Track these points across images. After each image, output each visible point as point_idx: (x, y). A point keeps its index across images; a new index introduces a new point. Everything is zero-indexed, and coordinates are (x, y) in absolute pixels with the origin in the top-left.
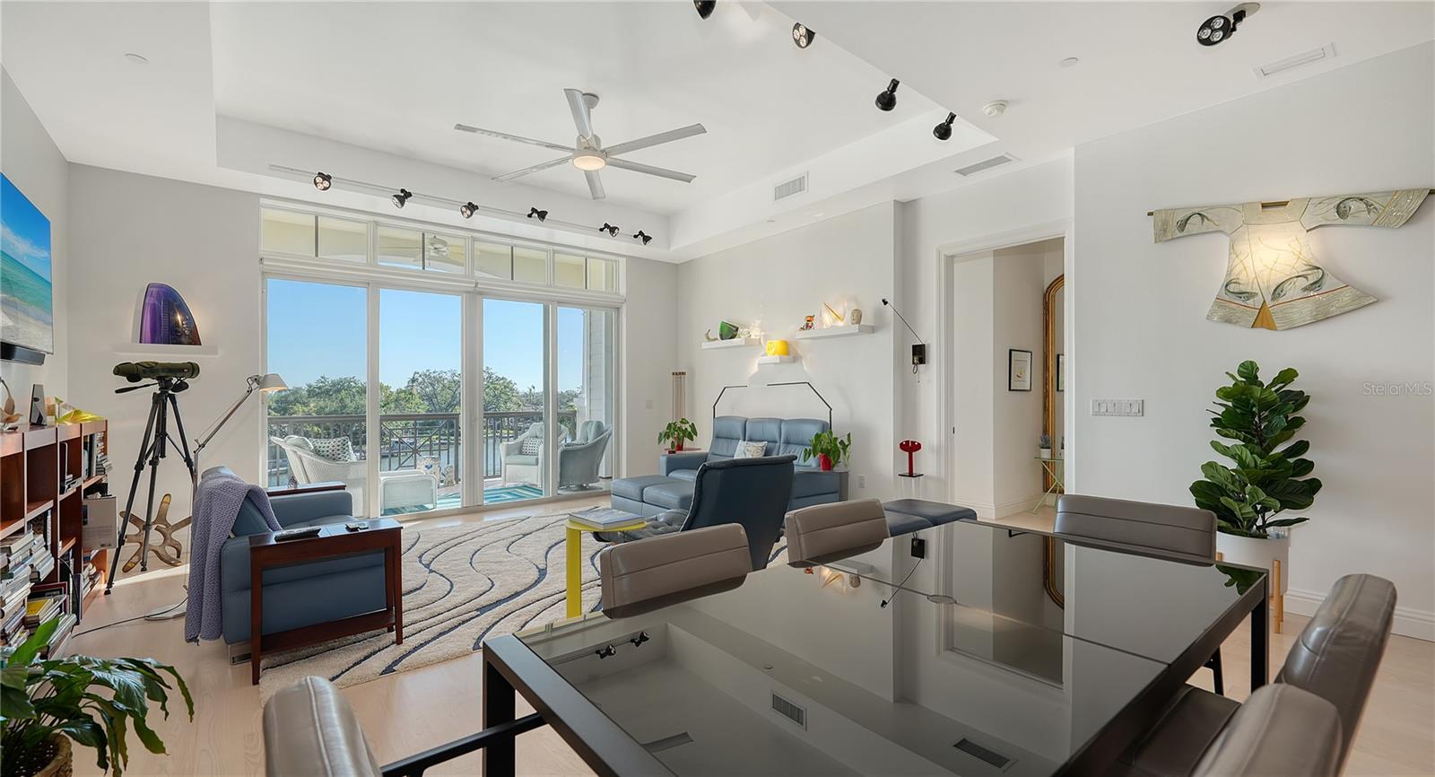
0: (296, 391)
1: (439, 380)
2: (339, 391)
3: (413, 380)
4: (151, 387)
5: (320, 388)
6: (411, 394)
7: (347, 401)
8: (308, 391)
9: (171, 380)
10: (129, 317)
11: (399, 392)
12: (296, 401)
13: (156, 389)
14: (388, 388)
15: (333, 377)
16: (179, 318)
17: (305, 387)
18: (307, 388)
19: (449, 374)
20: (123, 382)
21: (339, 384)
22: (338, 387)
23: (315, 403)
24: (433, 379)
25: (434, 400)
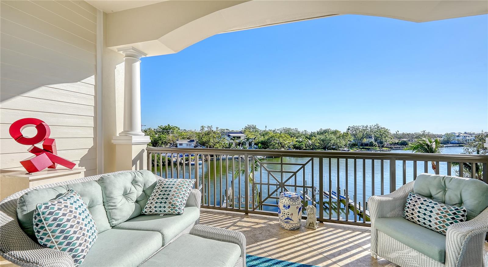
0: (314, 133)
1: (358, 129)
3: (348, 129)
5: (320, 132)
6: (347, 134)
7: (327, 136)
11: (344, 133)
12: (314, 136)
14: (340, 132)
18: (317, 132)
19: (361, 127)
21: (325, 131)
22: (325, 132)
23: (318, 137)
24: (355, 129)
25: (356, 136)
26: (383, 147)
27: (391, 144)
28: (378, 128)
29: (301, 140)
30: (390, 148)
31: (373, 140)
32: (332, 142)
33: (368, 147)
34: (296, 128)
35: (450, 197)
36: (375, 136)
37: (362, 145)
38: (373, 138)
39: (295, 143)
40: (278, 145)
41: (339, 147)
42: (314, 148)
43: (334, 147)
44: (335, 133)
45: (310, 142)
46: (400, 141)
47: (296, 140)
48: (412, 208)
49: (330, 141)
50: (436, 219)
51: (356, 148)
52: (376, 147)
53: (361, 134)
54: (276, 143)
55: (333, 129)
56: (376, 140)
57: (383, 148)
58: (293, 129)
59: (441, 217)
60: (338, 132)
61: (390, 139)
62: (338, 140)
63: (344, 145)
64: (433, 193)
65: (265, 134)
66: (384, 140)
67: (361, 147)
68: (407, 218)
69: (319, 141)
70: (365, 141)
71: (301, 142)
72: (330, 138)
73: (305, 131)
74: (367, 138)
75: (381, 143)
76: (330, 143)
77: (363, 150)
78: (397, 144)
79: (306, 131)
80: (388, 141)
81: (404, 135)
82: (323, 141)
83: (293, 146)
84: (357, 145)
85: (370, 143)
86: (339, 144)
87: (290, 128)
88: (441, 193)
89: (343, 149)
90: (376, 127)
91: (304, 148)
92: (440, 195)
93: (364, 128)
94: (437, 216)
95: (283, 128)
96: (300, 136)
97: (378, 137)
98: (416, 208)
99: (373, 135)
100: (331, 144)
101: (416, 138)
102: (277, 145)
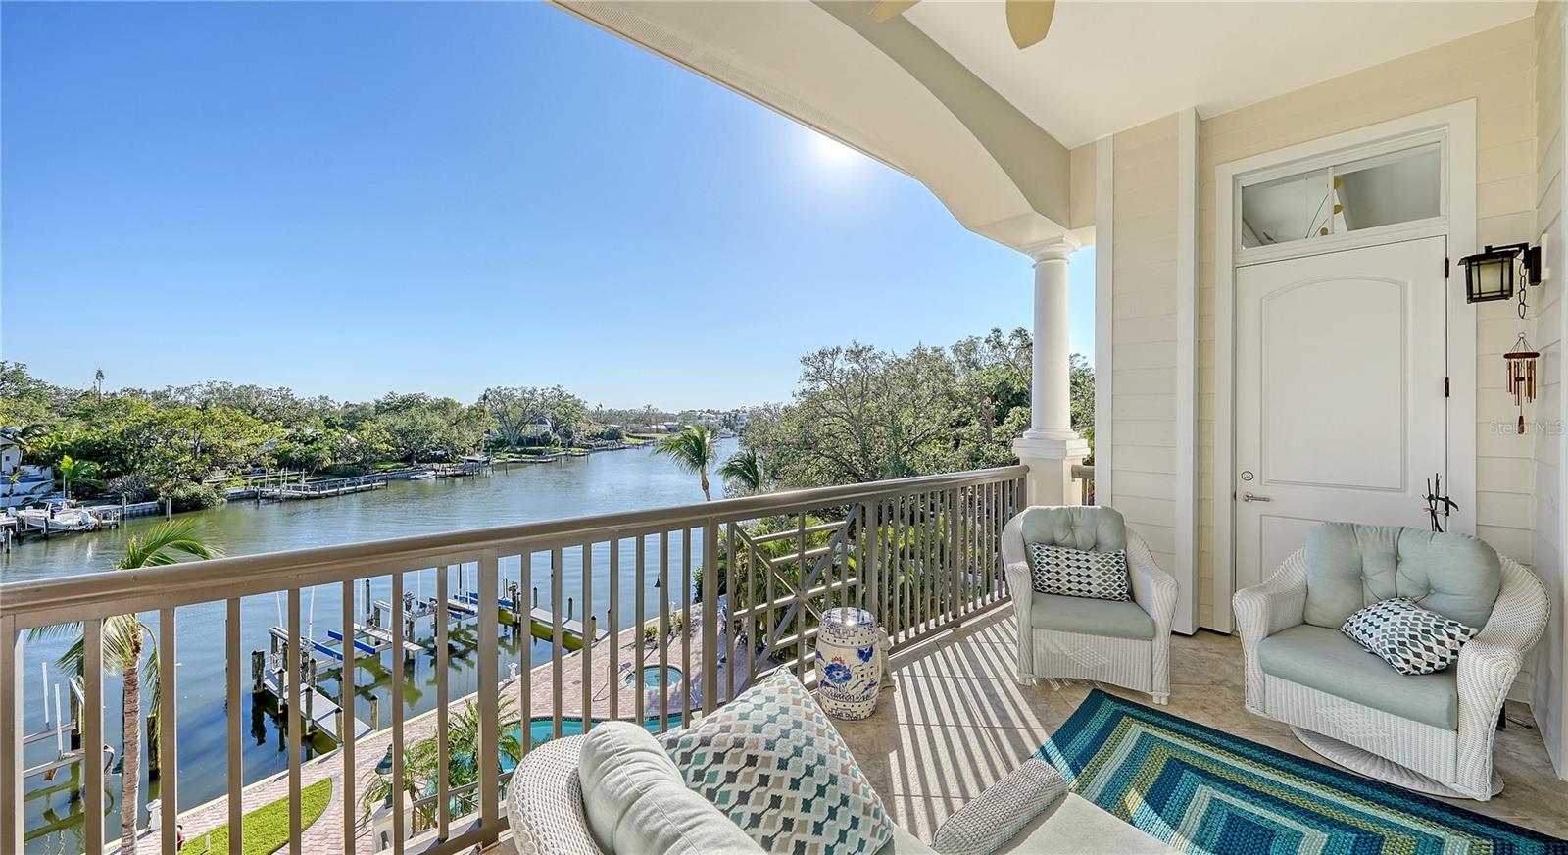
0: (362, 408)
1: (511, 397)
2: (408, 407)
3: (485, 398)
5: (388, 404)
6: (483, 411)
7: (418, 418)
8: (377, 407)
11: (471, 409)
12: (364, 418)
14: (459, 405)
15: (402, 392)
17: (372, 402)
18: (375, 404)
19: (520, 392)
21: (408, 400)
22: (407, 404)
23: (384, 420)
24: (503, 397)
25: (506, 418)
26: (571, 445)
27: (588, 438)
28: (561, 395)
29: (308, 431)
30: (588, 447)
31: (547, 428)
32: (436, 436)
33: (536, 448)
34: (281, 389)
35: (1083, 540)
36: (554, 418)
37: (521, 443)
38: (549, 423)
39: (287, 446)
40: (195, 457)
41: (457, 453)
42: (370, 460)
43: (438, 453)
44: (443, 407)
45: (353, 440)
46: (607, 430)
47: (288, 432)
48: (1055, 570)
49: (430, 433)
50: (1099, 577)
51: (507, 452)
52: (556, 446)
53: (519, 411)
54: (182, 451)
55: (435, 394)
56: (555, 429)
57: (572, 449)
58: (269, 392)
59: (1104, 573)
60: (453, 404)
61: (586, 426)
62: (456, 432)
63: (474, 446)
64: (1059, 537)
65: (90, 408)
66: (574, 428)
67: (519, 449)
68: (1048, 590)
69: (388, 435)
70: (529, 431)
71: (314, 440)
72: (428, 425)
73: (321, 398)
74: (535, 423)
75: (568, 435)
76: (427, 442)
77: (524, 456)
78: (601, 436)
79: (327, 398)
80: (583, 429)
81: (613, 416)
82: (403, 434)
83: (275, 456)
84: (508, 444)
85: (543, 436)
86: (456, 442)
87: (252, 387)
88: (1070, 535)
89: (469, 458)
90: (556, 393)
91: (328, 462)
92: (1069, 539)
93: (526, 395)
94: (1100, 573)
95: (210, 385)
96: (305, 418)
97: (562, 421)
98: (1063, 569)
99: (549, 416)
100: (431, 443)
101: (635, 421)
102: (188, 458)
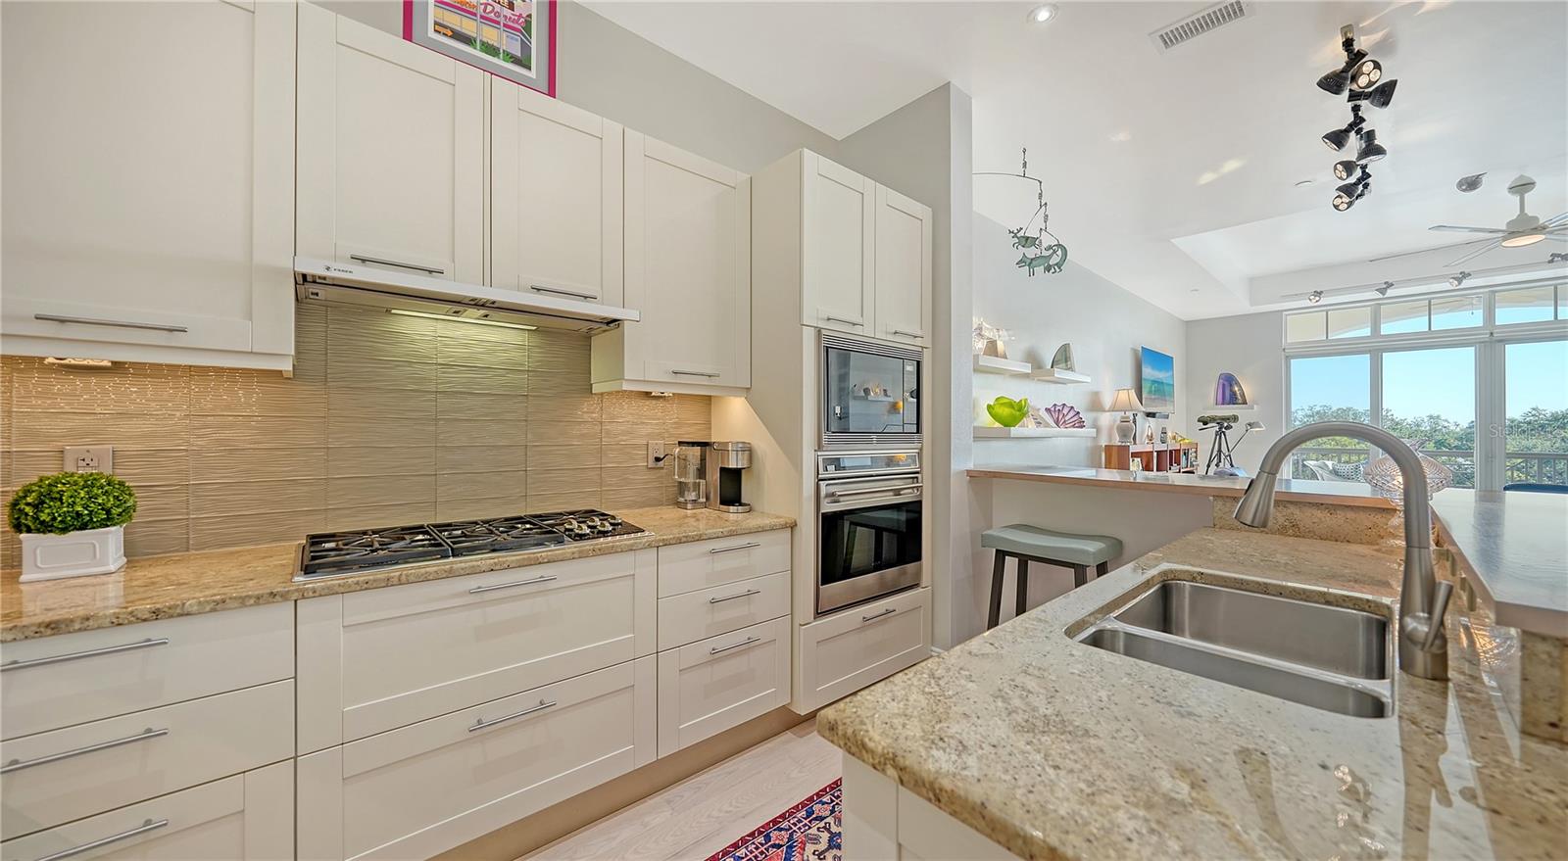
4: (1214, 428)
9: (1224, 424)
10: (1212, 391)
13: (1217, 429)
16: (1236, 389)
20: (1201, 425)
